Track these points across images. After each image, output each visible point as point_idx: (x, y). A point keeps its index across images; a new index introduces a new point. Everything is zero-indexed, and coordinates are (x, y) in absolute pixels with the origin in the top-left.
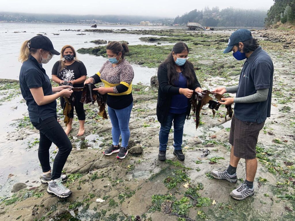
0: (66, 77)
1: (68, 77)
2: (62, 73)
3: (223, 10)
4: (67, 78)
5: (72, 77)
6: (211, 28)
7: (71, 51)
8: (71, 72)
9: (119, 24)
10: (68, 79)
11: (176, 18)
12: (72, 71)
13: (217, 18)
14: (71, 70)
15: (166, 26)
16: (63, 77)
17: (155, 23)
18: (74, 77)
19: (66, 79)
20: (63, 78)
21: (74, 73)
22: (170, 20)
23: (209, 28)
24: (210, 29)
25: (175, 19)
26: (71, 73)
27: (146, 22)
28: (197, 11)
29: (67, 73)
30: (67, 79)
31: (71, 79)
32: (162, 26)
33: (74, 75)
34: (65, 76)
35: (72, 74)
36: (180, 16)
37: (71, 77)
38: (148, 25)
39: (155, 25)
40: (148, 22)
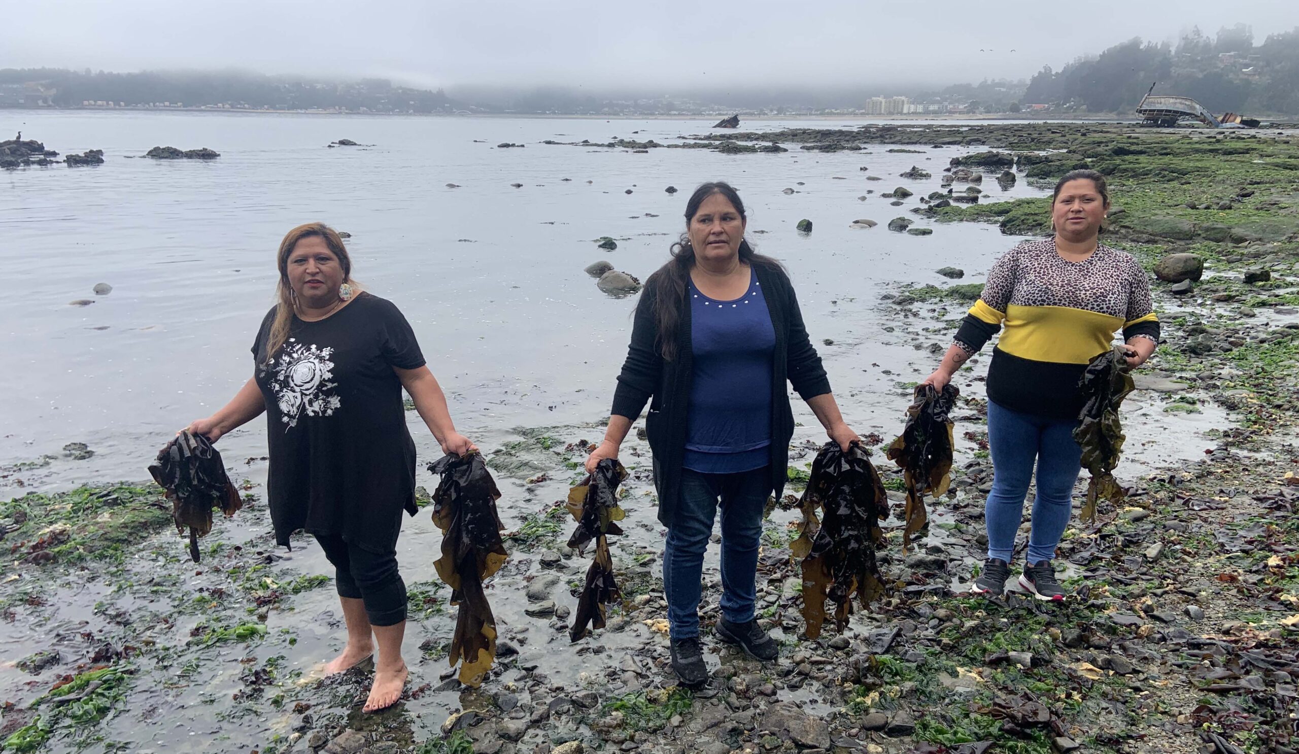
0: (292, 384)
1: (299, 383)
2: (273, 361)
3: (1272, 42)
4: (298, 389)
5: (322, 384)
6: (1244, 118)
7: (325, 251)
8: (321, 359)
9: (772, 110)
10: (299, 395)
11: (1034, 80)
12: (326, 352)
13: (1244, 73)
14: (320, 348)
15: (988, 112)
16: (276, 381)
17: (933, 103)
18: (330, 385)
19: (291, 394)
20: (277, 387)
21: (332, 365)
22: (1003, 90)
23: (1238, 120)
24: (1242, 122)
25: (1028, 82)
26: (316, 361)
27: (895, 97)
28: (1142, 47)
29: (299, 359)
30: (294, 391)
31: (316, 397)
32: (968, 113)
33: (330, 375)
34: (287, 377)
35: (325, 370)
36: (1058, 68)
37: (316, 381)
38: (901, 113)
39: (934, 112)
40: (903, 98)
